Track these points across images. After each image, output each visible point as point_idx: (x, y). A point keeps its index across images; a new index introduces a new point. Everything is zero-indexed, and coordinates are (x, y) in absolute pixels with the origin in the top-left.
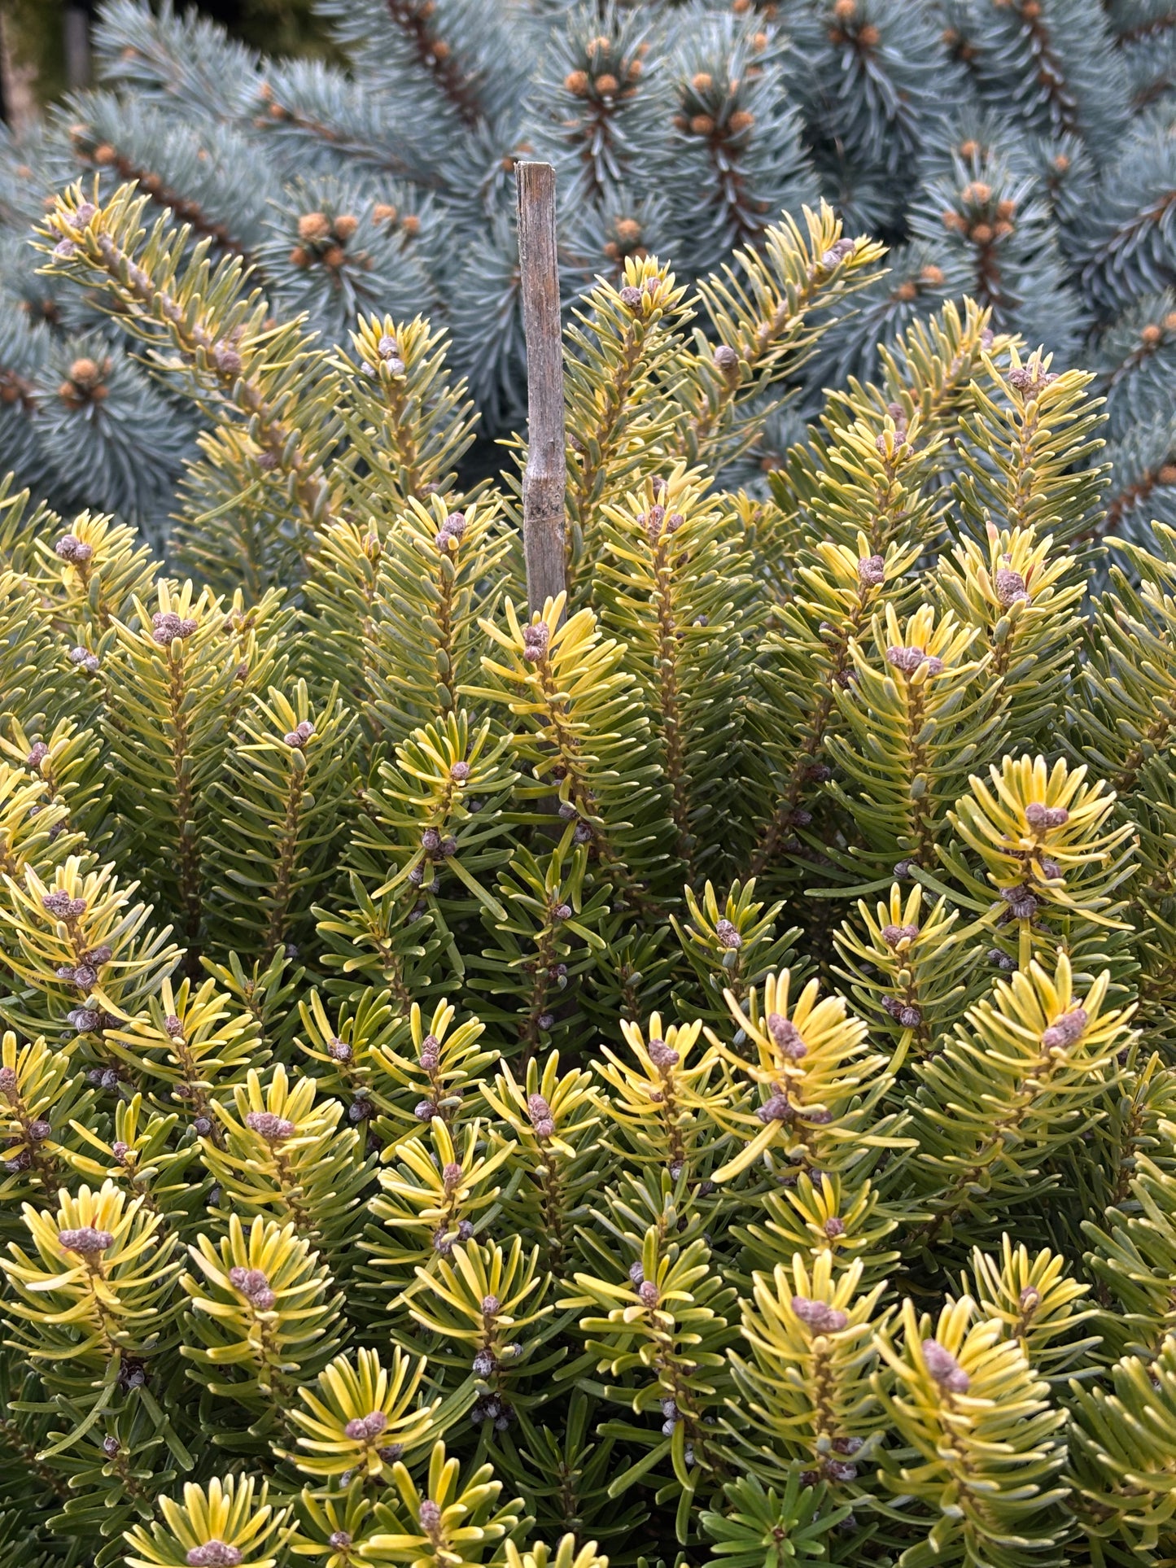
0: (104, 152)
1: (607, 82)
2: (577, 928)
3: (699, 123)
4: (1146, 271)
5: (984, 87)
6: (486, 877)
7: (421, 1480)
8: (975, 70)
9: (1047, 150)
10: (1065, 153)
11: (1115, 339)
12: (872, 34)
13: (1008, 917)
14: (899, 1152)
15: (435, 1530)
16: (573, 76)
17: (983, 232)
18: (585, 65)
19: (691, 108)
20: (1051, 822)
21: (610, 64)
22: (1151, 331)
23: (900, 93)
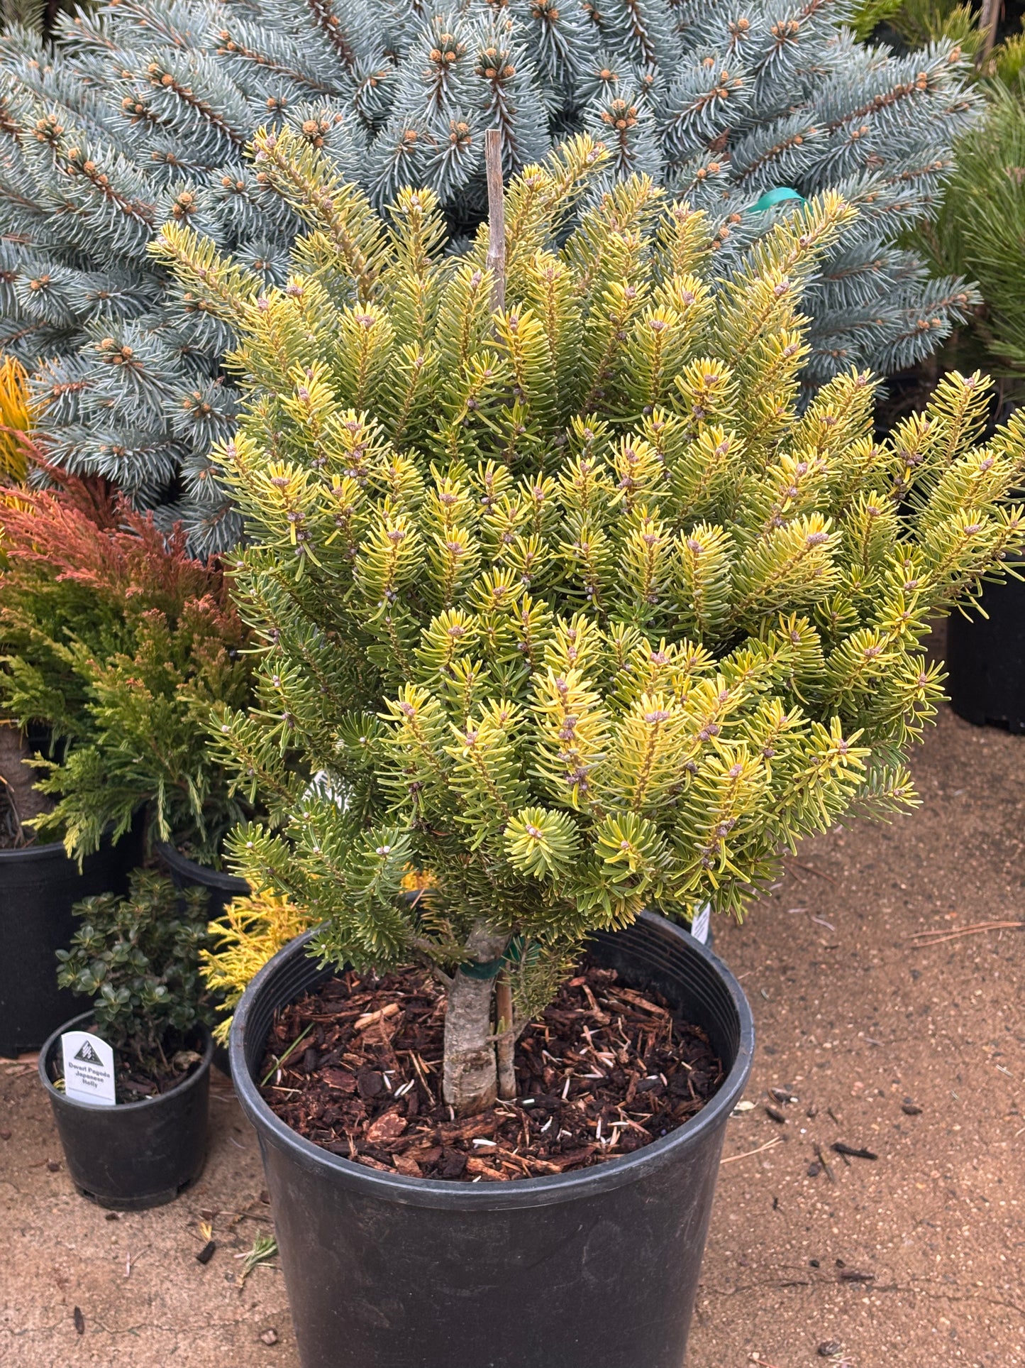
0: (167, 79)
1: (451, 56)
2: (527, 436)
3: (489, 72)
4: (693, 136)
5: (607, 35)
6: (490, 417)
7: (520, 606)
8: (602, 26)
9: (642, 71)
10: (648, 74)
11: (683, 176)
12: (555, 14)
13: (694, 419)
14: (665, 497)
15: (526, 620)
16: (433, 52)
17: (622, 124)
18: (440, 47)
19: (485, 64)
20: (713, 381)
21: (452, 48)
22: (702, 171)
23: (570, 43)
